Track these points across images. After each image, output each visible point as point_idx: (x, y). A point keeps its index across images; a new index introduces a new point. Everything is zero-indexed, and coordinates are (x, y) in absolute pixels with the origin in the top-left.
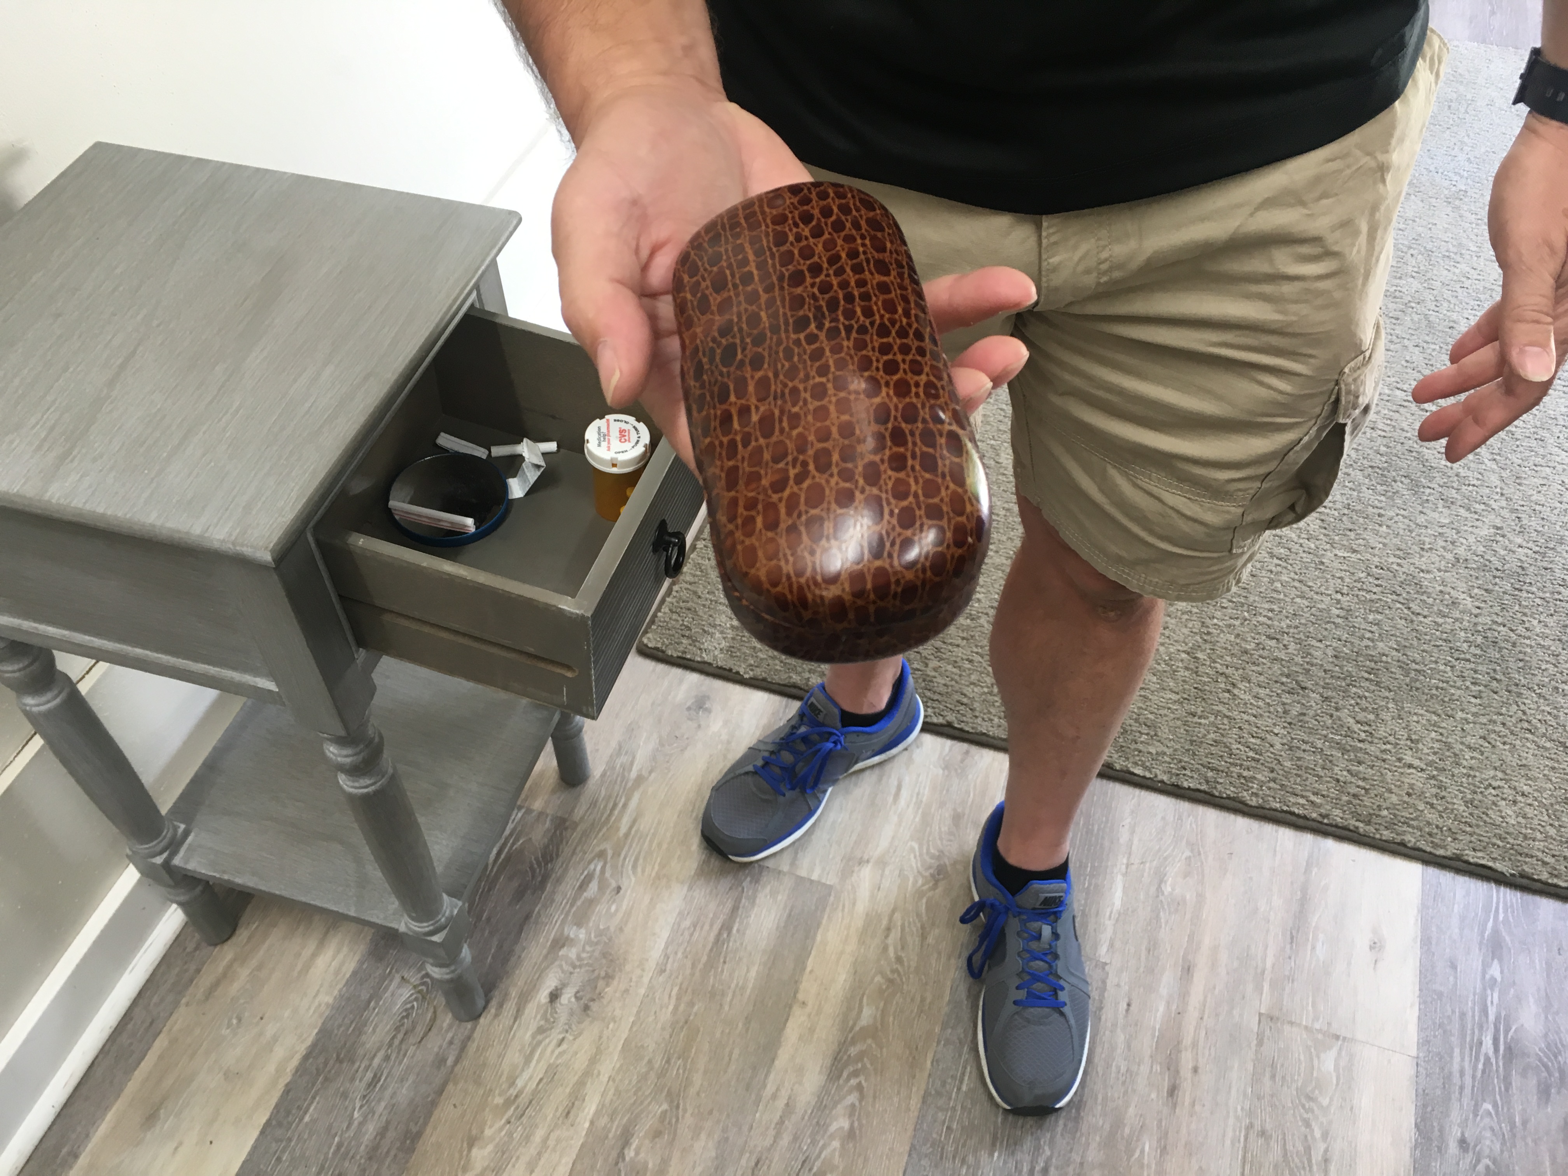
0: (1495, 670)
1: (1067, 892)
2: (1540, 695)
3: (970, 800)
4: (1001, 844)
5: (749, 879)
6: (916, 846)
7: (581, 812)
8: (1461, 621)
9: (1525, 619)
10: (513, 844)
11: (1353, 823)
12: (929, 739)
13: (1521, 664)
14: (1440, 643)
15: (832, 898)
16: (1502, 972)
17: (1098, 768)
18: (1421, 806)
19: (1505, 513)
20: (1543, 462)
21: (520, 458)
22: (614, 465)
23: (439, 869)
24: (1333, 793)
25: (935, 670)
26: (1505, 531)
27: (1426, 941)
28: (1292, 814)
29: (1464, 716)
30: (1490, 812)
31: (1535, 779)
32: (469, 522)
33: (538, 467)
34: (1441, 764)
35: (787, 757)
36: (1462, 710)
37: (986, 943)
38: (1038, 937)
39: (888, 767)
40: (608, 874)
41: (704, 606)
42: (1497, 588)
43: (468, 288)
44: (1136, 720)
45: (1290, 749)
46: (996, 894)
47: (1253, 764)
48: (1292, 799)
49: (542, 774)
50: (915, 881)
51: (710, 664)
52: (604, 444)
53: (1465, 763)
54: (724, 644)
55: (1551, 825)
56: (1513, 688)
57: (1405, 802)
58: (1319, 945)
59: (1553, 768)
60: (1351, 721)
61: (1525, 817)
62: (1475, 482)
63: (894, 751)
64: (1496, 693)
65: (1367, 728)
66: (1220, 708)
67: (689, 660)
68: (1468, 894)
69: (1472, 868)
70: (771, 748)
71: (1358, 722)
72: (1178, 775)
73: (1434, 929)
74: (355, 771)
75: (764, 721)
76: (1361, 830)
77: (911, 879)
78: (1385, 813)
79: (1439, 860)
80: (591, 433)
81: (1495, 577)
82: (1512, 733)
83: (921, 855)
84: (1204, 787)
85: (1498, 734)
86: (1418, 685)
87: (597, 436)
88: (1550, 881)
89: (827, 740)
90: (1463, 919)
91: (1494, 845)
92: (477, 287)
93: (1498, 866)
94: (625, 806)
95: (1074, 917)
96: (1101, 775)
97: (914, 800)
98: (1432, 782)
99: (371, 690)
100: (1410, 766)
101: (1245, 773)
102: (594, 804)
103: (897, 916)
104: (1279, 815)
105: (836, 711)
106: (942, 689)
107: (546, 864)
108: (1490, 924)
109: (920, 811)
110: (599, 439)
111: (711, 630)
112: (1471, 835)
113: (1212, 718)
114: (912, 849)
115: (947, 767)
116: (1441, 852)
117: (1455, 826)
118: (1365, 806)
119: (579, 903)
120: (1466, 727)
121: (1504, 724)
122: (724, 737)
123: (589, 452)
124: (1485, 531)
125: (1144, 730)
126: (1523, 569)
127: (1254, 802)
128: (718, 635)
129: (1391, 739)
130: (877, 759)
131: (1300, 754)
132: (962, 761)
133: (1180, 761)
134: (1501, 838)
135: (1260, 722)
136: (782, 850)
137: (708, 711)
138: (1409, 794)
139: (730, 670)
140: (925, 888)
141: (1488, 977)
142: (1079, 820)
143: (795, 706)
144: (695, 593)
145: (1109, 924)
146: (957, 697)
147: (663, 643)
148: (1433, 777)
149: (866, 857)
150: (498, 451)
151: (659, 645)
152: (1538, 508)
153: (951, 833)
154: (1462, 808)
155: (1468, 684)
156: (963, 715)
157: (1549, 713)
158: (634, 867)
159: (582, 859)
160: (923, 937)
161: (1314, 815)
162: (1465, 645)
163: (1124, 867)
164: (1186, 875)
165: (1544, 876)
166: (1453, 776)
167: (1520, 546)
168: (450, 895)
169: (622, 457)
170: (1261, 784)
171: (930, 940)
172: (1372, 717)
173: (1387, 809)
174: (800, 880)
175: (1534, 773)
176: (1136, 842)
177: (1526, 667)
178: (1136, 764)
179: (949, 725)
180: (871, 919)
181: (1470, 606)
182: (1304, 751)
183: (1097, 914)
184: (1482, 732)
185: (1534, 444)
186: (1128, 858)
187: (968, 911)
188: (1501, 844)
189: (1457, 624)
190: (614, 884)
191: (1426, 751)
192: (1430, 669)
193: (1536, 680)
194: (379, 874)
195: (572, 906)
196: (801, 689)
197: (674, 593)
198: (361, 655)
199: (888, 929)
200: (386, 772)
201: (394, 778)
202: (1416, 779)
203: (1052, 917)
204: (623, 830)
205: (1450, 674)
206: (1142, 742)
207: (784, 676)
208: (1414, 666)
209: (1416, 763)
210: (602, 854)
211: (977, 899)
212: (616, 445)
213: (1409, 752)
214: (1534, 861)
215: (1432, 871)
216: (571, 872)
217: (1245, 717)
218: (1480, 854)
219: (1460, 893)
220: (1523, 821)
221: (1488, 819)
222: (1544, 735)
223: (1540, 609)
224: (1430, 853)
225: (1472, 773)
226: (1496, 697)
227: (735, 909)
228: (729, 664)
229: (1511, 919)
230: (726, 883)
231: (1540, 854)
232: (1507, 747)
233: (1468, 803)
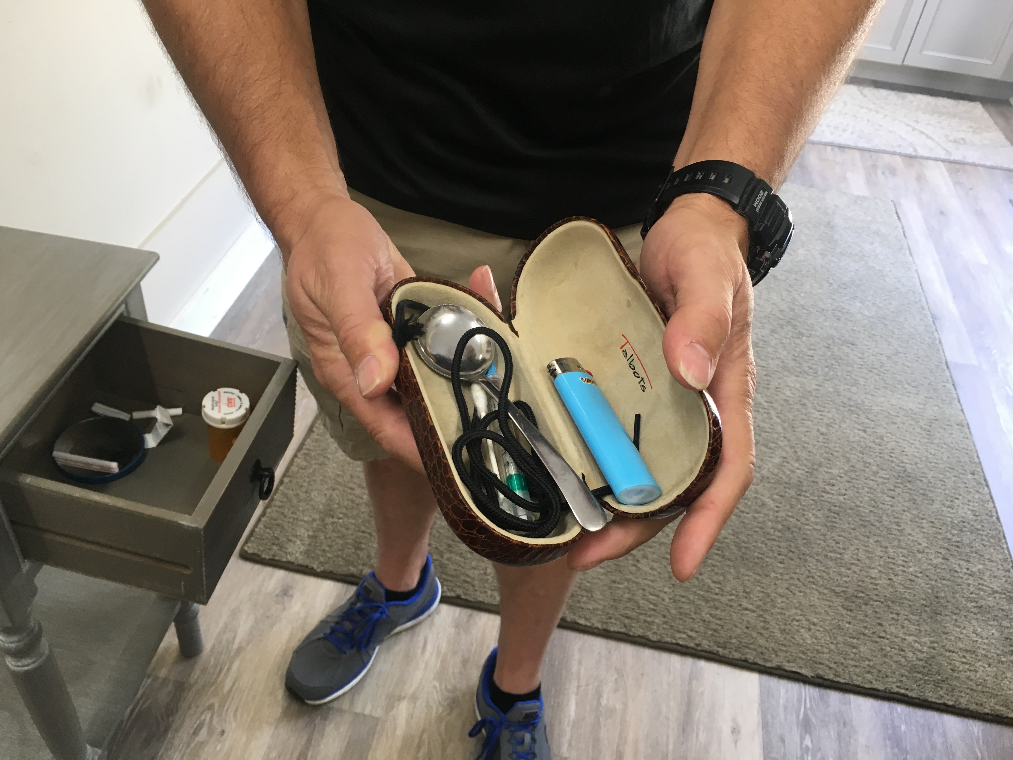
0: (790, 546)
1: (541, 708)
2: (817, 560)
3: (474, 649)
4: (496, 677)
5: (319, 718)
6: (437, 684)
7: (196, 677)
8: (768, 515)
9: (805, 513)
10: (143, 704)
11: (715, 648)
12: (445, 608)
13: (805, 541)
14: (757, 529)
15: (379, 727)
16: (812, 742)
17: (557, 621)
18: (755, 635)
19: (787, 448)
20: (806, 418)
21: (154, 420)
22: (223, 423)
23: (84, 726)
24: (702, 629)
25: (448, 559)
26: (789, 460)
27: (765, 725)
28: (678, 644)
29: (775, 575)
30: (796, 636)
31: (820, 613)
32: (114, 465)
33: (167, 425)
34: (764, 607)
35: (348, 625)
36: (774, 572)
37: (486, 751)
38: (522, 742)
39: (417, 630)
40: (215, 722)
41: (289, 522)
42: (787, 494)
43: (119, 302)
44: (579, 588)
45: (675, 602)
46: (492, 713)
47: (653, 613)
48: (678, 635)
49: (167, 649)
50: (438, 710)
51: (293, 563)
52: (216, 409)
53: (778, 605)
54: (303, 548)
55: (832, 643)
56: (802, 556)
57: (745, 633)
58: (701, 733)
59: (830, 606)
60: (709, 581)
61: (816, 638)
62: (770, 430)
63: (421, 618)
64: (792, 560)
65: (719, 586)
66: (631, 576)
67: (278, 561)
68: (787, 691)
69: (787, 674)
70: (337, 620)
71: (714, 582)
72: (607, 623)
73: (769, 716)
74: (18, 654)
75: (331, 602)
76: (720, 653)
77: (434, 708)
78: (734, 641)
79: (768, 670)
80: (207, 401)
81: (785, 488)
82: (804, 585)
83: (440, 691)
84: (623, 630)
85: (796, 585)
86: (747, 556)
87: (211, 403)
88: (834, 679)
89: (375, 612)
90: (785, 708)
91: (800, 658)
92: (125, 302)
93: (804, 671)
94: (229, 669)
95: (545, 727)
96: (560, 626)
97: (436, 651)
98: (761, 619)
99: (34, 591)
100: (746, 609)
101: (649, 619)
102: (204, 670)
103: (425, 736)
104: (671, 646)
105: (382, 591)
106: (453, 573)
107: (168, 717)
108: (802, 710)
109: (440, 660)
110: (213, 405)
111: (294, 539)
112: (786, 652)
113: (626, 584)
114: (435, 687)
115: (457, 626)
116: (769, 665)
117: (776, 647)
118: (722, 637)
119: (193, 745)
120: (777, 582)
121: (799, 579)
122: (302, 615)
123: (205, 413)
124: (777, 460)
125: (585, 594)
126: (801, 482)
127: (654, 638)
128: (298, 542)
129: (734, 592)
130: (409, 624)
131: (680, 605)
132: (468, 621)
133: (608, 613)
134: (803, 653)
135: (655, 585)
136: (344, 694)
137: (292, 596)
138: (747, 628)
139: (307, 567)
140: (444, 714)
141: (804, 746)
142: (546, 658)
143: (353, 589)
144: (283, 513)
145: (568, 730)
146: (463, 577)
147: (259, 550)
148: (761, 616)
149: (403, 694)
150: (137, 415)
151: (256, 551)
152: (806, 445)
153: (461, 673)
154: (779, 635)
155: (776, 554)
156: (468, 590)
157: (824, 571)
158: (235, 715)
159: (195, 712)
160: (444, 750)
161: (692, 645)
162: (772, 531)
163: (575, 689)
164: (616, 691)
165: (831, 677)
166: (772, 614)
167: (798, 469)
168: (92, 745)
169: (229, 417)
170: (658, 626)
171: (449, 751)
172: (721, 578)
173: (735, 638)
174: (357, 714)
175: (819, 610)
176: (582, 671)
177: (808, 543)
178: (580, 617)
179: (458, 597)
180: (407, 740)
181: (773, 506)
182: (683, 602)
183: (560, 723)
184: (786, 585)
185: (800, 407)
186: (579, 682)
187: (475, 727)
188: (803, 657)
189: (767, 518)
190: (219, 729)
191: (755, 599)
192: (754, 546)
193: (815, 550)
194: (37, 733)
195: (187, 748)
196: (357, 577)
197: (268, 514)
198: (26, 566)
199: (419, 747)
200: (43, 653)
201: (50, 658)
202: (750, 617)
203: (531, 728)
204: (226, 689)
205: (765, 549)
206: (584, 602)
207: (345, 569)
208: (743, 545)
209: (750, 607)
210: (210, 707)
211: (479, 718)
212: (225, 409)
213: (745, 600)
214: (824, 666)
215: (765, 678)
216: (187, 722)
217: (647, 582)
218: (792, 664)
219: (783, 691)
220: (815, 641)
221: (795, 642)
222: (822, 586)
223: (813, 507)
224: (763, 666)
225: (783, 612)
226: (792, 562)
227: (309, 741)
228: (307, 562)
229: (814, 706)
230: (301, 723)
231: (827, 662)
232: (802, 594)
233: (783, 631)
